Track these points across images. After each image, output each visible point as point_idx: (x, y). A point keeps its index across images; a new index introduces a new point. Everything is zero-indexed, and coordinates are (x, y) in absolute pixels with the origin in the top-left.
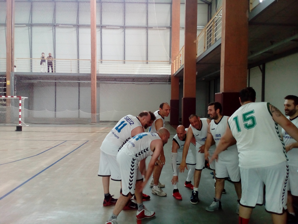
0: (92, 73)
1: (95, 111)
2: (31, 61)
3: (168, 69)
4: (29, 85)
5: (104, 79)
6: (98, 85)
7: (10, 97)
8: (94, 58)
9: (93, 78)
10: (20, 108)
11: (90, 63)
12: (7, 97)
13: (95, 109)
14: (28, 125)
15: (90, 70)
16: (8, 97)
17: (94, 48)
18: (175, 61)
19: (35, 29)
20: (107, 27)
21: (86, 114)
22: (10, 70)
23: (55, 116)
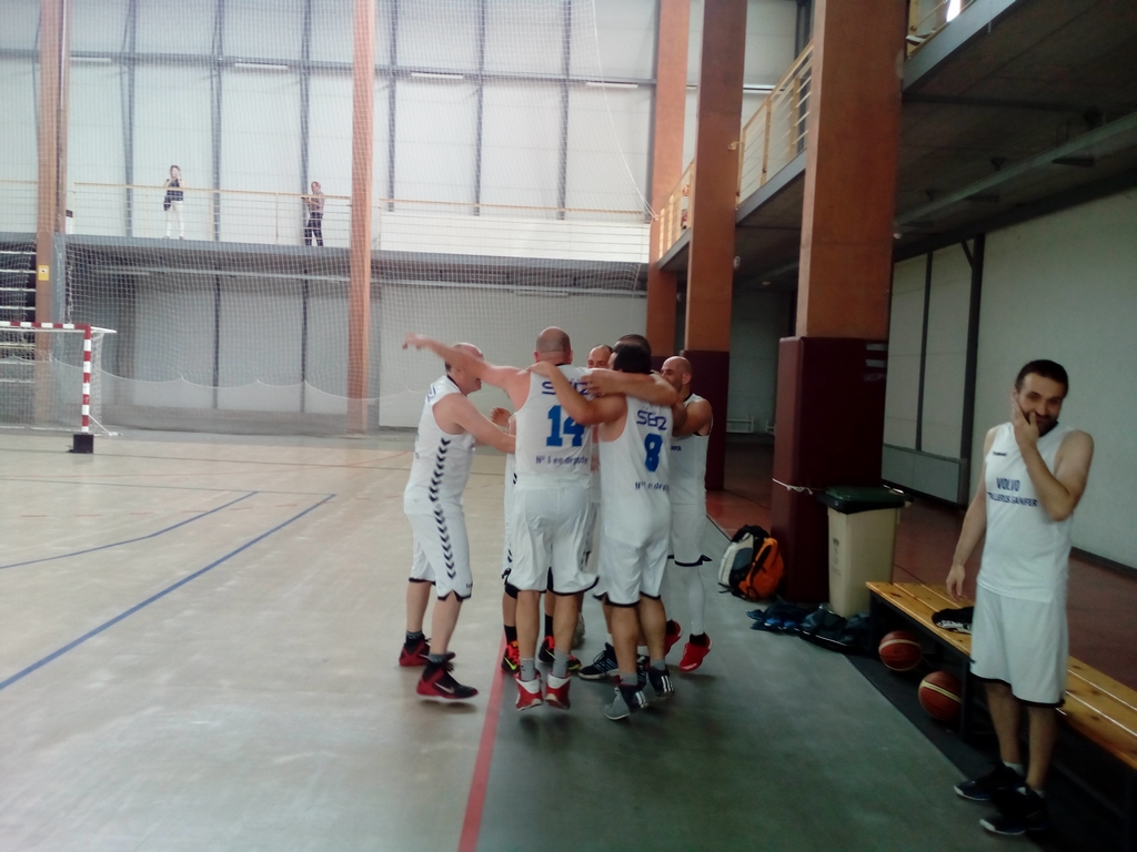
0: (356, 246)
1: (361, 390)
2: (129, 195)
3: (638, 240)
4: (119, 286)
5: (397, 271)
6: (376, 293)
7: (50, 325)
8: (365, 190)
9: (358, 266)
10: (88, 367)
11: (349, 209)
12: (39, 326)
13: (362, 382)
14: (115, 434)
15: (347, 235)
16: (44, 325)
17: (363, 154)
18: (663, 211)
19: (143, 74)
20: (413, 74)
21: (328, 400)
22: (52, 228)
23: (215, 400)
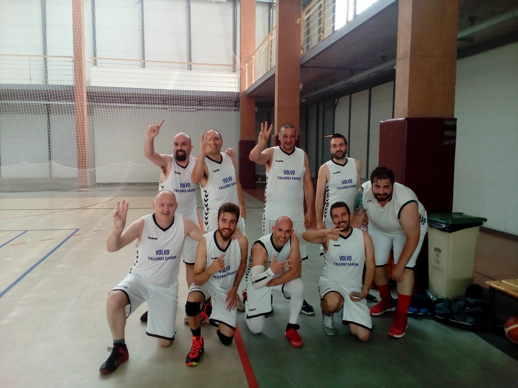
0: (77, 84)
1: (85, 164)
3: (232, 80)
6: (90, 111)
9: (80, 95)
11: (72, 64)
13: (85, 159)
15: (72, 78)
17: (79, 32)
21: (66, 170)
